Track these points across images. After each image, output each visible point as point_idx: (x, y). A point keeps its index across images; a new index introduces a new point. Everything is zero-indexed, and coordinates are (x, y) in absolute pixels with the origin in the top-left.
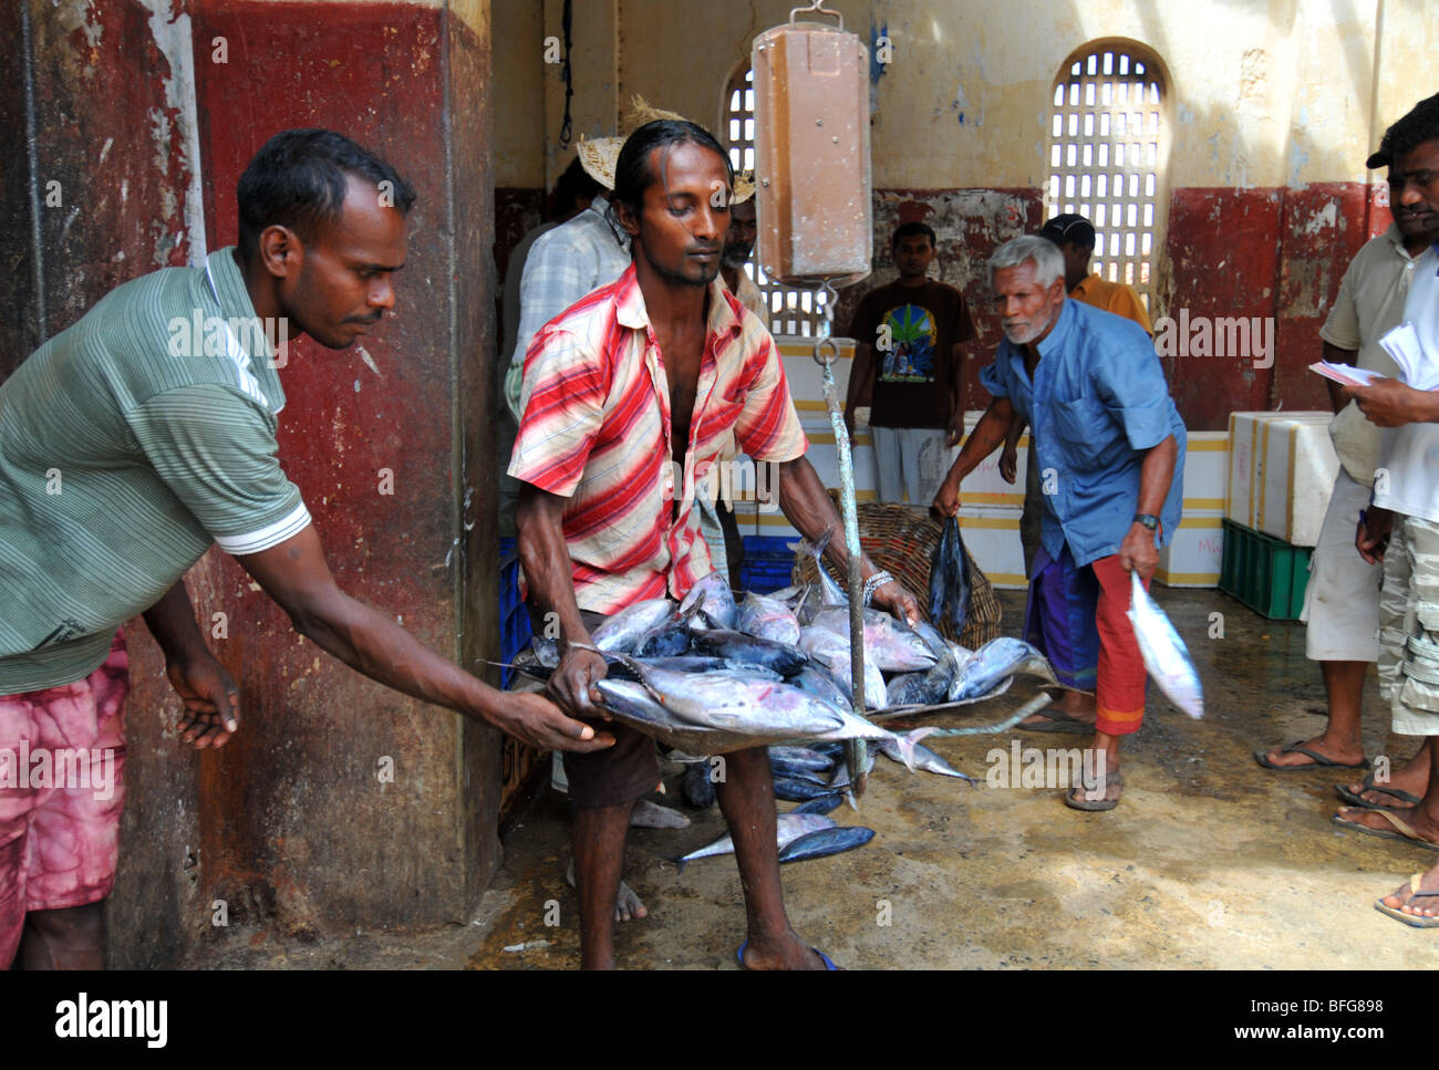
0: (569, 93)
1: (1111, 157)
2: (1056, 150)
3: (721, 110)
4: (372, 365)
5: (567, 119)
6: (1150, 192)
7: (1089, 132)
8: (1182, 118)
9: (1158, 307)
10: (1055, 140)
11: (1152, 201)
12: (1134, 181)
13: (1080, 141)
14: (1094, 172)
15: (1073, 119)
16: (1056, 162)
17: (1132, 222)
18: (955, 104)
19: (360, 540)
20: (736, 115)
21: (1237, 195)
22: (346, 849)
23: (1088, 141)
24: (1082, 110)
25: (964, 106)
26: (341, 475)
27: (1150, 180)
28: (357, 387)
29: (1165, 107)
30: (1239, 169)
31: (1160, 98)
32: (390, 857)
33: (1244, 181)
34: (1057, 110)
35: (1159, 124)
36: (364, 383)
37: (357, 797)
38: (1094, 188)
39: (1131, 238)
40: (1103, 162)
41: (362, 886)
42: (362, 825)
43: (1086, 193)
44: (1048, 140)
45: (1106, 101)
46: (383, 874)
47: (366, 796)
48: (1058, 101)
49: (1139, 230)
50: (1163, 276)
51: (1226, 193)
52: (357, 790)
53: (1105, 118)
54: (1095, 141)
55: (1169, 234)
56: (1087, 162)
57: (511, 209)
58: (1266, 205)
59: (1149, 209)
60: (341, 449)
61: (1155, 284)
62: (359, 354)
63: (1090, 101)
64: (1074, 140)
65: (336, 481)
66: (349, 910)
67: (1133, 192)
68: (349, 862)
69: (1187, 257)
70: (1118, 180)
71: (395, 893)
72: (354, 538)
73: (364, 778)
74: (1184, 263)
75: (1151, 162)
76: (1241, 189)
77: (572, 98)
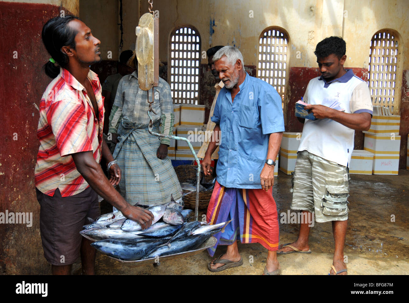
0: (122, 33)
1: (274, 58)
2: (260, 56)
3: (169, 40)
4: (38, 108)
5: (122, 41)
6: (285, 68)
7: (269, 51)
8: (293, 48)
9: (287, 99)
10: (260, 53)
11: (285, 70)
12: (280, 65)
13: (266, 53)
14: (270, 62)
15: (265, 48)
16: (260, 59)
17: (280, 76)
18: (233, 42)
19: (33, 160)
20: (173, 43)
21: (307, 69)
22: (28, 252)
23: (269, 53)
24: (267, 45)
25: (235, 43)
26: (28, 141)
27: (285, 65)
28: (33, 115)
29: (289, 45)
30: (307, 62)
31: (287, 43)
32: (41, 254)
33: (309, 65)
34: (260, 45)
35: (287, 49)
36: (35, 114)
37: (32, 237)
38: (270, 66)
39: (280, 80)
40: (272, 59)
41: (33, 263)
42: (33, 245)
43: (268, 67)
44: (258, 53)
45: (273, 43)
46: (39, 259)
47: (34, 236)
48: (261, 42)
49: (282, 78)
50: (288, 90)
51: (304, 69)
52: (31, 234)
53: (273, 48)
54: (270, 54)
55: (289, 79)
56: (268, 59)
57: (108, 66)
58: (314, 72)
59: (284, 72)
60: (28, 133)
61: (286, 93)
62: (34, 105)
63: (269, 43)
64: (265, 53)
65: (26, 142)
66: (29, 271)
67: (280, 68)
68: (29, 256)
69: (294, 86)
70: (276, 64)
71: (43, 265)
72: (31, 160)
73: (34, 231)
74: (293, 87)
75: (285, 59)
76: (308, 68)
77: (123, 35)
